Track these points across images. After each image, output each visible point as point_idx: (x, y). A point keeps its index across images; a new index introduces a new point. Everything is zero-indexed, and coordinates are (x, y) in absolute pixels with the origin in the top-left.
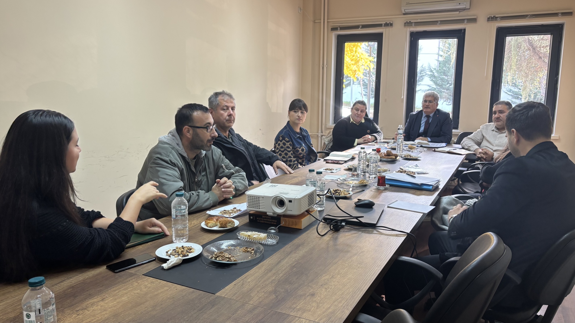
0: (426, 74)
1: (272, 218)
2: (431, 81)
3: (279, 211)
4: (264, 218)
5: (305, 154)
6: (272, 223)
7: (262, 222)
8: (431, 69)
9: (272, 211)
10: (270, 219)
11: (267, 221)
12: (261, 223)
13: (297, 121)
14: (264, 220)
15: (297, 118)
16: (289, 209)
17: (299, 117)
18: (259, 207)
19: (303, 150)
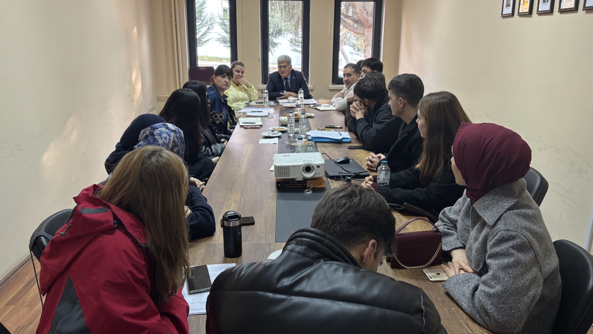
0: (215, 22)
1: (299, 182)
2: (222, 29)
3: (309, 175)
4: (291, 184)
5: (223, 122)
6: (299, 186)
7: (290, 187)
8: (221, 17)
9: (303, 177)
10: (297, 183)
11: (294, 186)
12: (288, 188)
13: (224, 86)
14: (291, 186)
15: (225, 83)
16: (317, 173)
17: (226, 82)
18: (289, 175)
19: (221, 117)
